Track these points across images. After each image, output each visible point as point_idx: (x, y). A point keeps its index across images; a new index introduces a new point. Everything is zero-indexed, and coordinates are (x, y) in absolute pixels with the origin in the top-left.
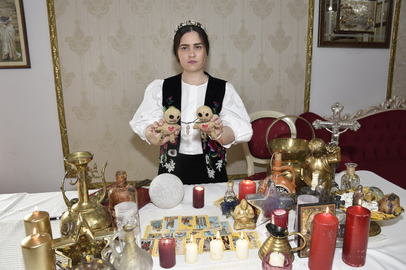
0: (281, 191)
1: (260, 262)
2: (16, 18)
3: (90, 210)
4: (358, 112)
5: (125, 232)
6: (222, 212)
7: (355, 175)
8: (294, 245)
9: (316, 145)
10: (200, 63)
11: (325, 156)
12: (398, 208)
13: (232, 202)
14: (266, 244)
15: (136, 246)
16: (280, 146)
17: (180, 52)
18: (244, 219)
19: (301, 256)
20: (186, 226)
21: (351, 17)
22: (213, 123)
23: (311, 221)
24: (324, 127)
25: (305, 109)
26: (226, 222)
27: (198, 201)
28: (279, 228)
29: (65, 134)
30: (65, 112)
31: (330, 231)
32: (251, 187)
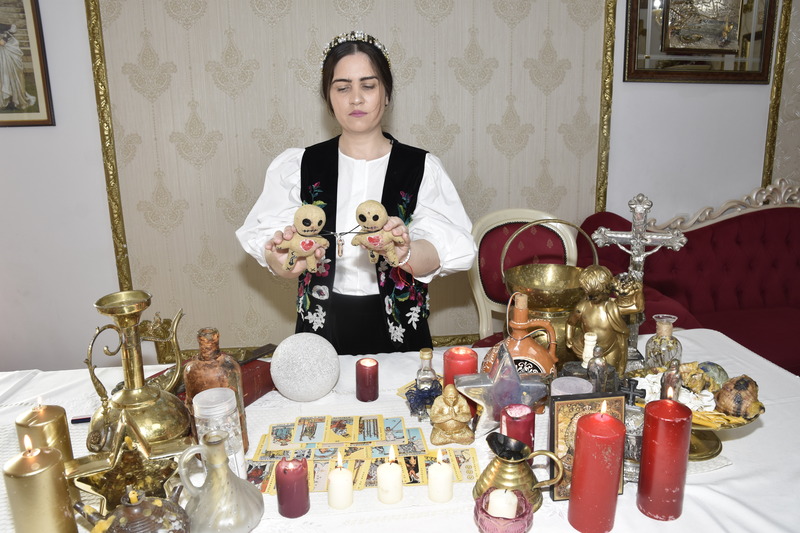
0: (526, 369)
2: (25, 27)
3: (144, 405)
4: (704, 212)
5: (206, 447)
6: (409, 412)
7: (672, 338)
8: (542, 475)
9: (595, 279)
10: (372, 115)
11: (613, 299)
12: (754, 406)
13: (430, 391)
14: (488, 473)
15: (231, 475)
16: (532, 280)
17: (334, 94)
18: (451, 424)
19: (556, 498)
20: (339, 436)
21: (691, 21)
22: (390, 234)
23: (574, 430)
24: (615, 242)
25: (597, 204)
26: (417, 430)
27: (367, 387)
28: (513, 442)
29: (124, 254)
30: (123, 211)
31: (606, 450)
32: (468, 361)
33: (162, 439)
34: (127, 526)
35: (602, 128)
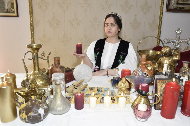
0: (145, 75)
1: (132, 111)
5: (55, 86)
6: (111, 85)
7: (188, 68)
11: (171, 56)
13: (117, 80)
14: (136, 100)
15: (62, 95)
18: (124, 89)
19: (156, 109)
20: (91, 91)
23: (163, 89)
24: (170, 42)
25: (157, 44)
26: (113, 91)
28: (144, 93)
30: (35, 40)
31: (175, 92)
32: (128, 72)
33: (42, 85)
34: (31, 106)
35: (159, 24)
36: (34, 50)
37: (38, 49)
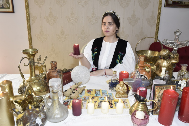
0: (143, 78)
1: (130, 116)
6: (109, 88)
7: (186, 71)
8: (149, 108)
9: (165, 52)
13: (115, 83)
14: (134, 106)
15: (59, 102)
18: (121, 92)
19: (154, 114)
20: (89, 94)
23: (161, 94)
24: (169, 43)
25: (155, 40)
26: (111, 94)
28: (142, 98)
29: (32, 47)
30: (32, 36)
31: (173, 100)
32: (126, 75)
33: (40, 91)
34: (28, 116)
35: (158, 20)
36: (29, 55)
37: (34, 55)
